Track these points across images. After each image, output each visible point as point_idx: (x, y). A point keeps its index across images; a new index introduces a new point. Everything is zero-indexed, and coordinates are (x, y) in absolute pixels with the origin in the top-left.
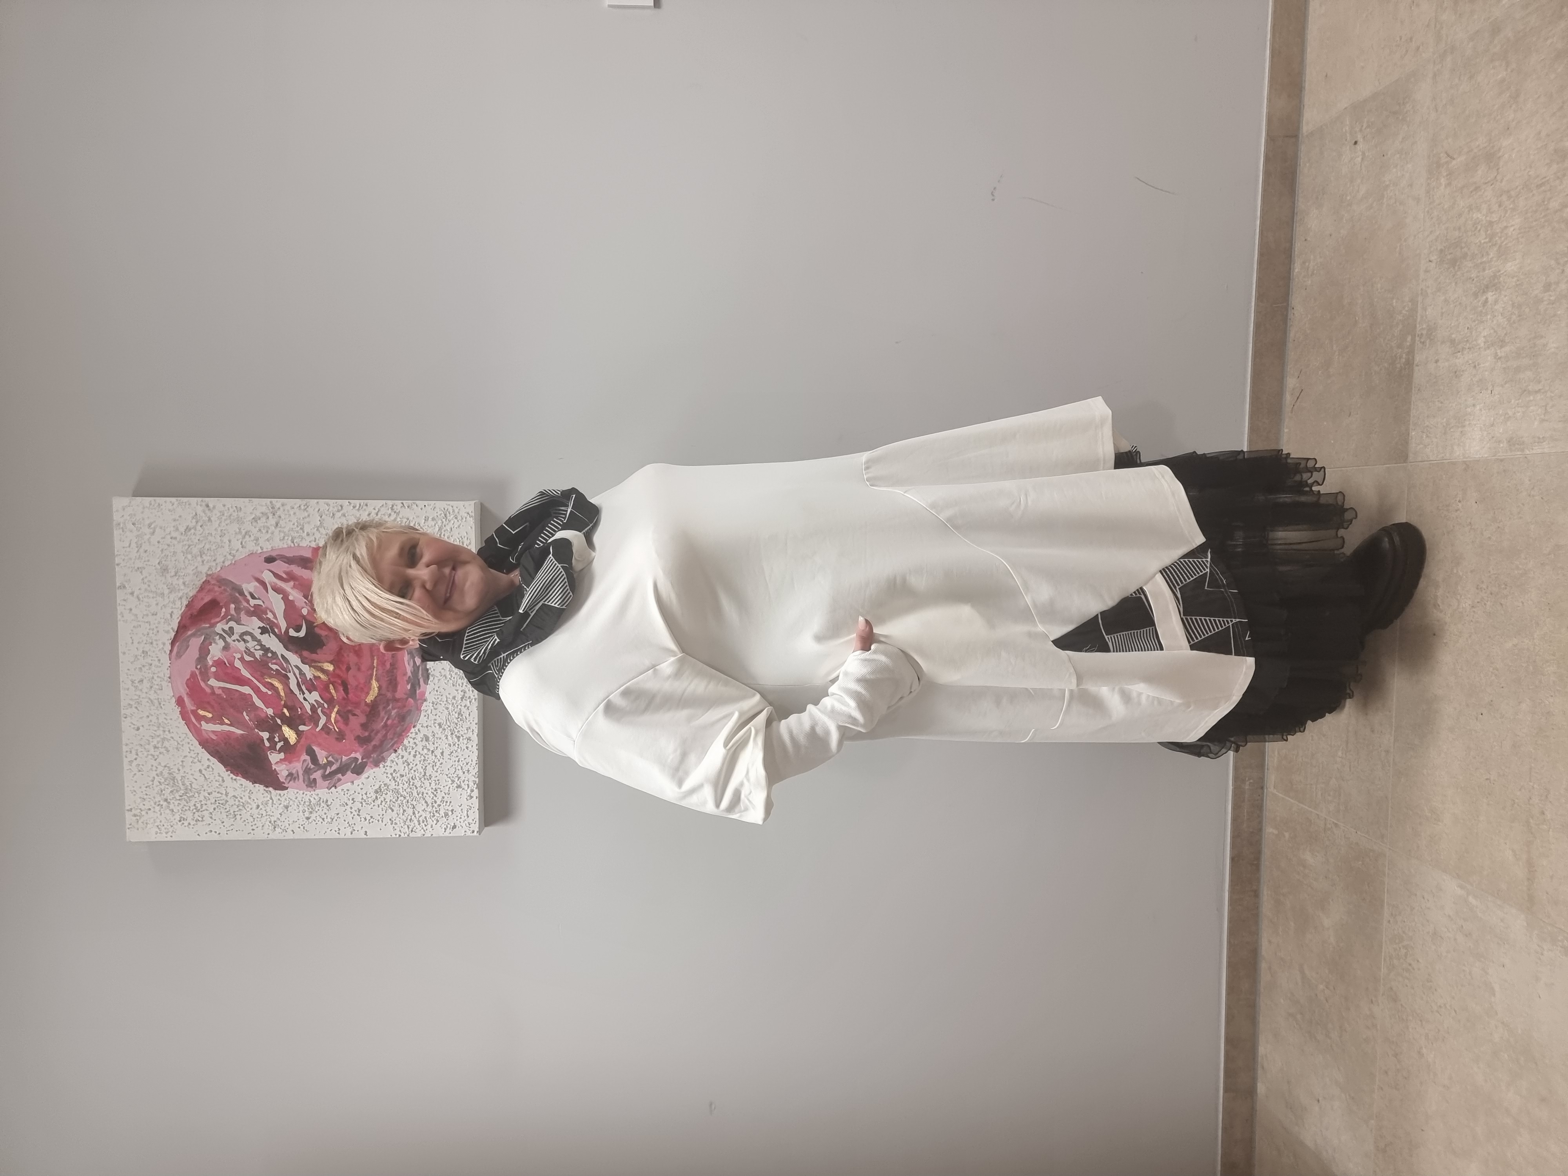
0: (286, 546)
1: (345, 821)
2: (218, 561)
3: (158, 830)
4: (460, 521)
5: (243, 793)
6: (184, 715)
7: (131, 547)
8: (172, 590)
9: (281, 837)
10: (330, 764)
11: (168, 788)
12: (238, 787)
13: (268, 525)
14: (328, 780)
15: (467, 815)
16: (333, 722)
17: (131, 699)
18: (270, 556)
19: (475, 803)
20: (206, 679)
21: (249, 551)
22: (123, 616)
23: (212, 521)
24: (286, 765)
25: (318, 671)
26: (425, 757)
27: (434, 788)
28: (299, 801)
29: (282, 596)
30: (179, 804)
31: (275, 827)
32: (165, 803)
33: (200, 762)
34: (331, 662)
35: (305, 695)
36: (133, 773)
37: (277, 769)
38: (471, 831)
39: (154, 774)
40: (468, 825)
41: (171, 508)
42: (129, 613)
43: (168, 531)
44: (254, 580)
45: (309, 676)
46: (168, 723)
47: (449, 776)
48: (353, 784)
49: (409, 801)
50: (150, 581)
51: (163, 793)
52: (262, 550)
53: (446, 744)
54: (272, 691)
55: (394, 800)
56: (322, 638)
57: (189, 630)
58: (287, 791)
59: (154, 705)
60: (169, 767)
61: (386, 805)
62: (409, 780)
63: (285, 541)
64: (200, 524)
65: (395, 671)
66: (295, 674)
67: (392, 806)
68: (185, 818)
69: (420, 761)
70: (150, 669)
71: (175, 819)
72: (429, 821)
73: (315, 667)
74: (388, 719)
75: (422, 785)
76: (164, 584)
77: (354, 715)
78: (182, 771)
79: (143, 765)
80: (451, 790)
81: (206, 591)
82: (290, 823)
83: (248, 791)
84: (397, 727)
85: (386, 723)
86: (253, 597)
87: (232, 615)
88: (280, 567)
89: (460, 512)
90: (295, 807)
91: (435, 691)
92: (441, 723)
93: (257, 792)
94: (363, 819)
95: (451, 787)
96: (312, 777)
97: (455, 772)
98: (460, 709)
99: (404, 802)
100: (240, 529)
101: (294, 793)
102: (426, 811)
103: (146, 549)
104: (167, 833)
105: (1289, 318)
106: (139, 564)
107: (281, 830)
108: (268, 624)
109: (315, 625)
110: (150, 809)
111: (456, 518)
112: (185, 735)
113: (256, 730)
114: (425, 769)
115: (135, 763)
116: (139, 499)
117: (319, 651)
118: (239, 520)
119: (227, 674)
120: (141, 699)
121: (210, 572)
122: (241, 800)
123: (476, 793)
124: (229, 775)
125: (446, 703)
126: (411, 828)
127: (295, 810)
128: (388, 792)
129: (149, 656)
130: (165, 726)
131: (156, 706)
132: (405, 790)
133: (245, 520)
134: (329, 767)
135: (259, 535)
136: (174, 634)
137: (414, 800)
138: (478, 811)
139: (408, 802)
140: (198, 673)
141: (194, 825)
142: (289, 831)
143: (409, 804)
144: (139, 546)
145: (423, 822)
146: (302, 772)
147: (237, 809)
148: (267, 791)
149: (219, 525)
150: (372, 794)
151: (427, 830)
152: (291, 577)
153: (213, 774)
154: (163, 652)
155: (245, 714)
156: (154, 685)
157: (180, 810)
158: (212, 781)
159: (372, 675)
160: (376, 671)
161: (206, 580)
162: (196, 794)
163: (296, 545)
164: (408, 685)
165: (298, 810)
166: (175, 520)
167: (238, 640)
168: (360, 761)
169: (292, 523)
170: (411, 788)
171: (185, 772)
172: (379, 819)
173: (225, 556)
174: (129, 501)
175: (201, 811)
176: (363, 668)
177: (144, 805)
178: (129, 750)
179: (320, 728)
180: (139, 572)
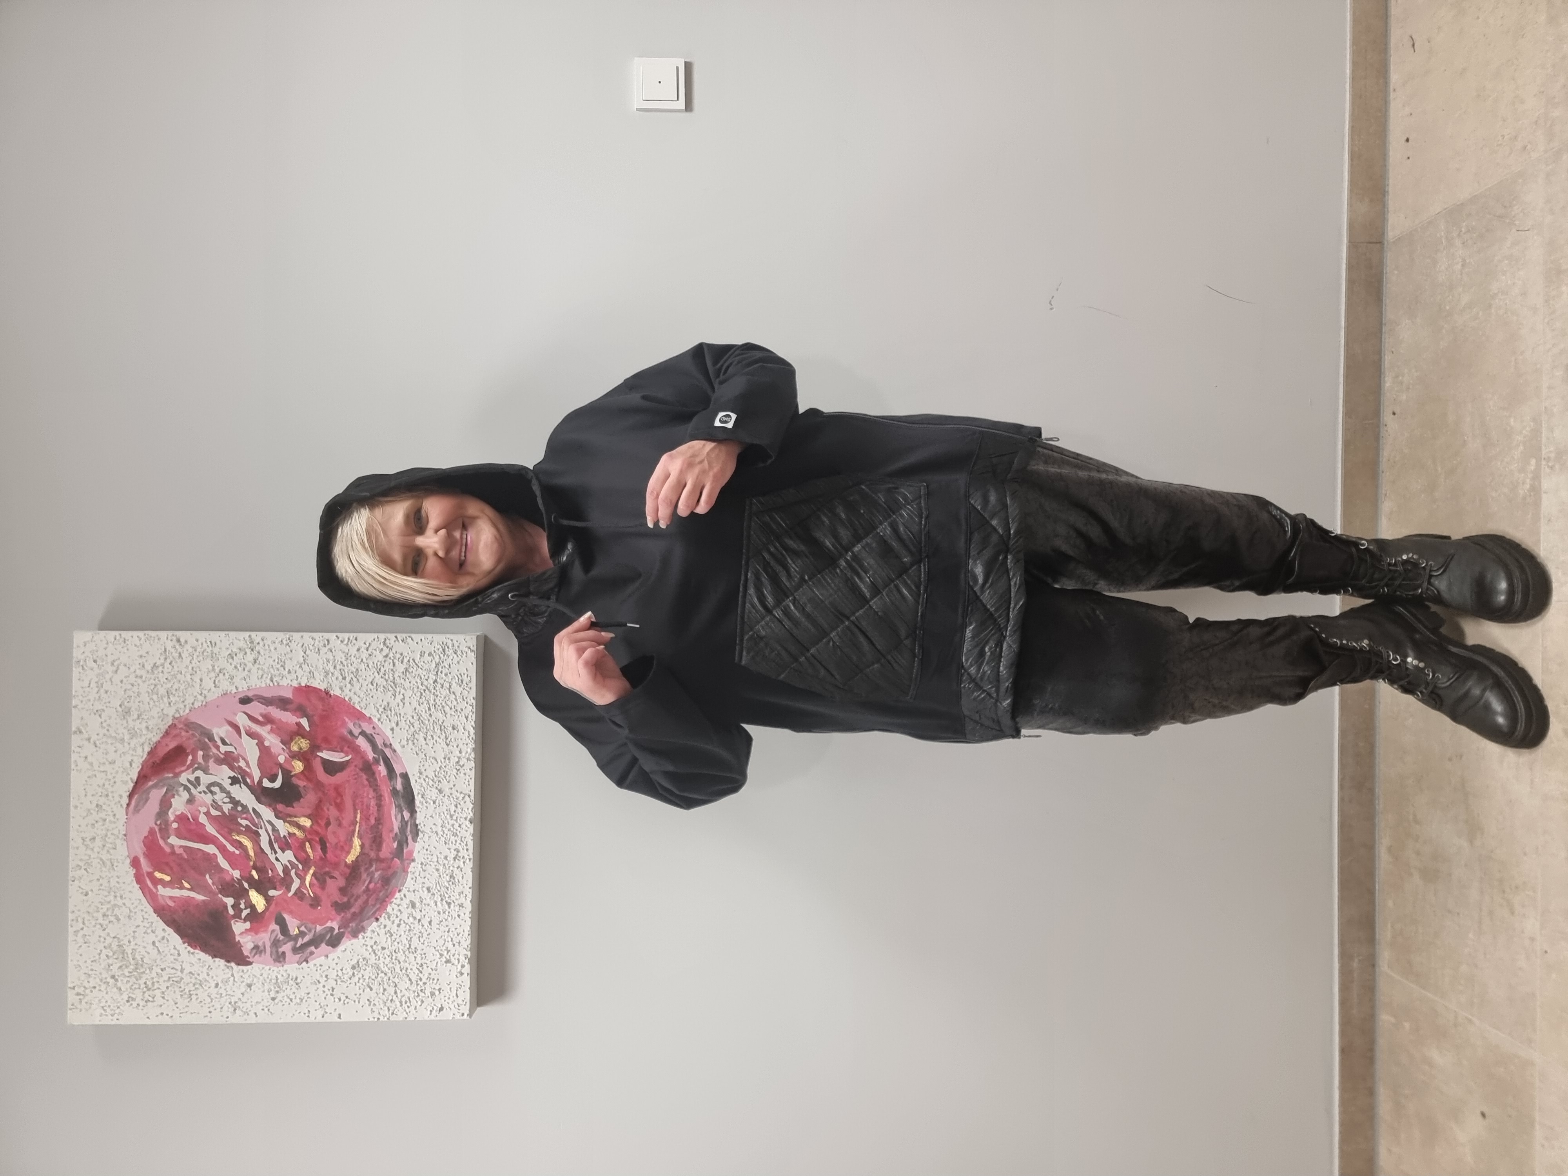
0: (264, 685)
1: (316, 1001)
2: (186, 703)
3: (103, 1012)
4: (459, 656)
5: (201, 968)
6: (139, 879)
7: (91, 686)
8: (133, 734)
9: (241, 1021)
10: (302, 934)
11: (116, 963)
12: (196, 962)
13: (246, 662)
14: (299, 954)
15: (457, 995)
16: (308, 885)
17: (81, 860)
18: (246, 696)
19: (466, 980)
20: (165, 838)
21: (223, 690)
22: (77, 765)
23: (182, 658)
24: (251, 935)
25: (294, 826)
26: (410, 927)
27: (420, 963)
28: (264, 978)
29: (256, 741)
30: (128, 981)
31: (235, 1010)
32: (112, 981)
33: (153, 932)
34: (309, 817)
35: (277, 855)
36: (79, 945)
37: (242, 941)
38: (460, 1014)
39: (101, 946)
40: (457, 1006)
41: (138, 645)
42: (85, 761)
43: (132, 669)
44: (226, 724)
45: (283, 833)
46: (120, 887)
47: (437, 949)
48: (328, 958)
49: (391, 978)
50: (109, 725)
51: (111, 967)
52: (237, 689)
53: (435, 911)
54: (240, 849)
55: (373, 977)
56: (300, 789)
57: (150, 780)
58: (249, 967)
59: (105, 867)
60: (119, 938)
61: (364, 984)
62: (391, 953)
63: (263, 680)
64: (168, 661)
65: (380, 827)
66: (267, 831)
67: (370, 984)
68: (134, 996)
69: (405, 932)
70: (103, 825)
71: (122, 999)
72: (413, 1001)
73: (289, 822)
74: (370, 882)
75: (407, 959)
76: (125, 728)
77: (332, 877)
78: (133, 943)
79: (89, 936)
80: (439, 965)
81: (172, 736)
82: (253, 1004)
83: (207, 967)
84: (380, 891)
85: (367, 887)
86: (224, 742)
87: (199, 764)
88: (256, 709)
89: (460, 647)
90: (260, 987)
91: (425, 850)
92: (430, 887)
93: (217, 968)
94: (337, 1000)
95: (439, 962)
96: (281, 950)
97: (444, 944)
98: (452, 871)
99: (385, 980)
100: (213, 666)
101: (259, 968)
102: (410, 990)
103: (107, 689)
104: (112, 1015)
105: (1381, 435)
106: (97, 706)
107: (241, 1013)
108: (240, 774)
109: (292, 774)
110: (94, 987)
111: (455, 653)
112: (139, 901)
113: (220, 896)
114: (410, 941)
115: (81, 933)
116: (103, 633)
117: (294, 805)
118: (213, 656)
119: (190, 831)
120: (91, 860)
121: (177, 715)
122: (198, 977)
123: (467, 969)
124: (186, 948)
125: (437, 864)
126: (392, 1009)
127: (260, 989)
128: (367, 967)
129: (104, 810)
130: (116, 890)
131: (108, 867)
132: (387, 965)
133: (220, 658)
134: (300, 939)
135: (234, 672)
136: (131, 785)
137: (397, 976)
138: (469, 991)
139: (389, 979)
140: (157, 830)
141: (143, 1006)
142: (252, 1014)
143: (391, 981)
144: (100, 686)
145: (406, 1003)
146: (269, 944)
147: (193, 988)
148: (228, 968)
149: (191, 662)
150: (348, 969)
151: (410, 1012)
152: (268, 720)
153: (168, 946)
154: (119, 806)
155: (207, 876)
156: (108, 843)
157: (129, 989)
158: (166, 955)
159: (354, 831)
160: (359, 827)
161: (172, 724)
162: (148, 971)
163: (276, 684)
164: (394, 842)
165: (262, 990)
166: (141, 657)
167: (205, 792)
168: (336, 931)
169: (273, 659)
170: (393, 963)
171: (136, 944)
172: (355, 998)
173: (196, 697)
174: (91, 637)
175: (153, 990)
176: (345, 823)
177: (88, 982)
178: (74, 918)
179: (293, 892)
180: (97, 716)
